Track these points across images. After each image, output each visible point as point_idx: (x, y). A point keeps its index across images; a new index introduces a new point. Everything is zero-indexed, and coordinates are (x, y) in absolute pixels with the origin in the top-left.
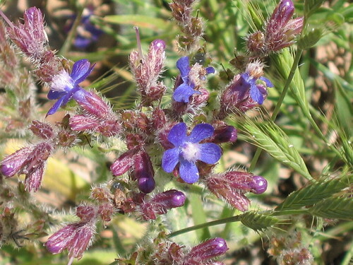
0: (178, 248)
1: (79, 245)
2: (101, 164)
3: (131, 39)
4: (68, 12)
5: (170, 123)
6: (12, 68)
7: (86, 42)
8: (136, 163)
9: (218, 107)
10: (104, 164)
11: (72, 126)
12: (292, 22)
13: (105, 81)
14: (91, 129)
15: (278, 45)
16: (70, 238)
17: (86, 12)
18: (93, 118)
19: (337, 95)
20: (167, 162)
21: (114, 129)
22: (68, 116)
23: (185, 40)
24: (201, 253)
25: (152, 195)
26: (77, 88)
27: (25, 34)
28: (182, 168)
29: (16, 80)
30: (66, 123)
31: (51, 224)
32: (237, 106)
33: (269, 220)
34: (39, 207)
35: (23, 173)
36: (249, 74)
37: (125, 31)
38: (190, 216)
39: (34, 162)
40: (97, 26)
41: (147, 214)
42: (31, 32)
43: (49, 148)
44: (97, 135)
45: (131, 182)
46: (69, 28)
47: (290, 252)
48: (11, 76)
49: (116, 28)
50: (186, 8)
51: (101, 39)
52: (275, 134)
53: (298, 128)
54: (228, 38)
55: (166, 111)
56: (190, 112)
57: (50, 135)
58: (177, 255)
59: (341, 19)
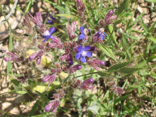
0: (80, 81)
1: (51, 80)
2: (55, 56)
3: (63, 21)
4: (45, 13)
5: (78, 45)
6: (31, 29)
7: (51, 21)
8: (68, 57)
9: (91, 41)
10: (56, 57)
11: (49, 46)
12: (112, 17)
13: (58, 33)
14: (55, 47)
15: (108, 23)
16: (49, 78)
17: (51, 13)
18: (55, 44)
19: (123, 37)
20: (77, 57)
21: (61, 47)
22: (48, 43)
23: (81, 22)
24: (86, 83)
25: (72, 66)
26: (51, 35)
27: (36, 19)
28: (81, 58)
29: (32, 32)
30: (48, 45)
31: (42, 74)
32: (97, 41)
33: (106, 74)
34: (38, 69)
35: (35, 59)
36: (100, 32)
37: (62, 18)
38: (81, 71)
39: (39, 56)
40: (54, 17)
41: (71, 71)
42: (38, 19)
43: (43, 52)
44: (56, 49)
45: (66, 62)
46: (46, 17)
47: (110, 82)
48: (30, 31)
49: (59, 17)
50: (82, 12)
51: (55, 21)
52: (107, 49)
53: (111, 46)
54: (91, 21)
55: (76, 42)
56: (83, 42)
57: (43, 49)
58: (79, 83)
59: (125, 16)
